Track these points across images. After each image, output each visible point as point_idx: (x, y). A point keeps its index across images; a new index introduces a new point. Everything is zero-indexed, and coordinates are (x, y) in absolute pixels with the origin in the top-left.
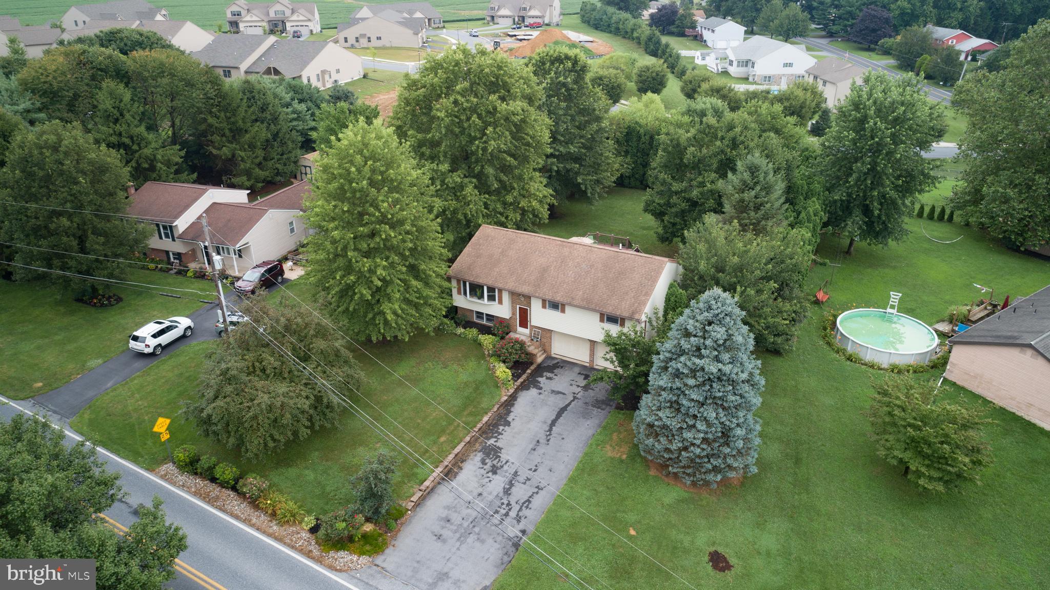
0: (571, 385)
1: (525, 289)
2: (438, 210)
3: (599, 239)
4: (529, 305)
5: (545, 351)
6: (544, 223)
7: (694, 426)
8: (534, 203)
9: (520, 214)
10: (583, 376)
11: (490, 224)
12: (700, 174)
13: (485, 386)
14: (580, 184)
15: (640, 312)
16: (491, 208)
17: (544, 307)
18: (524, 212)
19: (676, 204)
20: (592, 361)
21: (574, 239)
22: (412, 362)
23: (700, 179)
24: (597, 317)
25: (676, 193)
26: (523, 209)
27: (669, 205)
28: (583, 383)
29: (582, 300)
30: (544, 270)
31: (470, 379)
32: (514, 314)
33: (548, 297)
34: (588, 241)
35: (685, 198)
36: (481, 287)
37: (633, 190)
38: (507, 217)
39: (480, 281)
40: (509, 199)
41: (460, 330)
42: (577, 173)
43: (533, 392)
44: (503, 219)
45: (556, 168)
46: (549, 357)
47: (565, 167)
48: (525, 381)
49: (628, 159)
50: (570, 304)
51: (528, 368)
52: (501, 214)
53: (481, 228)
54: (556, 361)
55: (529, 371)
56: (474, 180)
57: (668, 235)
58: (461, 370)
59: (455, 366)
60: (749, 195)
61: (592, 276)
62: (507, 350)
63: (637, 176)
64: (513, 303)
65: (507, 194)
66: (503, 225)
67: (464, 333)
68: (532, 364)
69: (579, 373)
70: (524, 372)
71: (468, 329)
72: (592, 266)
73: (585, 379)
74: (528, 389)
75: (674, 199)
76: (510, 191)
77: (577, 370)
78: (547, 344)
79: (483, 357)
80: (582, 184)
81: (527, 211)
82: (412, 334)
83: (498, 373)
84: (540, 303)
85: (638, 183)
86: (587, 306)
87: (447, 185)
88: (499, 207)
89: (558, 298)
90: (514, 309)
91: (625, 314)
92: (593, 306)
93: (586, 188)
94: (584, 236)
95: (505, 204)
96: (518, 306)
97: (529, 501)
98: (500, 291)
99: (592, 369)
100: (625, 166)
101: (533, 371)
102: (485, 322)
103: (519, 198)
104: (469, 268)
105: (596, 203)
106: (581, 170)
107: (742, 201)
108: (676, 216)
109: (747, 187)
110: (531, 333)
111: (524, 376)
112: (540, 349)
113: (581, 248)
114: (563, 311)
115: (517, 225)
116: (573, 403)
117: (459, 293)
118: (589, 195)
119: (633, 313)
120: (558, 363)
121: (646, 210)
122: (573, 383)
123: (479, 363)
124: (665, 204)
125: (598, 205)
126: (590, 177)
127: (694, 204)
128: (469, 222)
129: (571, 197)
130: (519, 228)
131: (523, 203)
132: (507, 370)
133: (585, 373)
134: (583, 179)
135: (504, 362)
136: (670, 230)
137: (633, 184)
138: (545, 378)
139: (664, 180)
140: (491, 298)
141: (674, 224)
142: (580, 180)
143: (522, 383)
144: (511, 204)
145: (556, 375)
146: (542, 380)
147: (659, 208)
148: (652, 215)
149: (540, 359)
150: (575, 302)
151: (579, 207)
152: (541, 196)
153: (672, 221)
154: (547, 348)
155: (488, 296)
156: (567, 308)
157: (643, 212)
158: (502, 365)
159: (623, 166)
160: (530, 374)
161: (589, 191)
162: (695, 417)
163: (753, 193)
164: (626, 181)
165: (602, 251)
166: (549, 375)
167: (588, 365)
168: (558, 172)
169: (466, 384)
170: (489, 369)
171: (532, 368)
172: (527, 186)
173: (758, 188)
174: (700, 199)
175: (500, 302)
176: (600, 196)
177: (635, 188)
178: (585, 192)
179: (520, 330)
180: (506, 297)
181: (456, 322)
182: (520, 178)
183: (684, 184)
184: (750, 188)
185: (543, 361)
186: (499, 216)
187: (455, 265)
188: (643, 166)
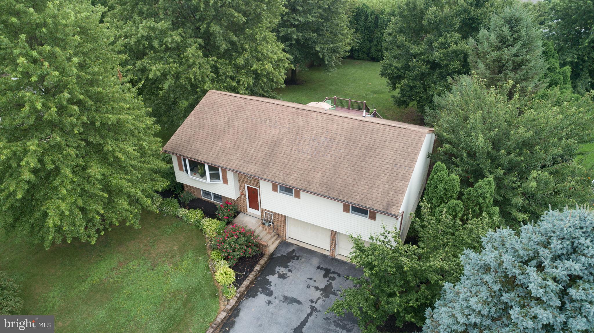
0: (309, 287)
1: (251, 169)
2: (155, 74)
3: (337, 104)
4: (258, 185)
5: (278, 235)
6: (281, 88)
8: (268, 66)
9: (254, 79)
10: (323, 272)
11: (219, 89)
12: (441, 35)
13: (198, 297)
14: (318, 52)
15: (398, 203)
16: (221, 72)
17: (275, 189)
18: (257, 75)
19: (415, 67)
20: (333, 249)
21: (313, 105)
22: (113, 262)
23: (441, 40)
24: (341, 206)
25: (415, 56)
26: (255, 72)
27: (407, 67)
28: (322, 283)
29: (321, 185)
30: (275, 144)
31: (182, 286)
32: (242, 193)
33: (279, 180)
34: (326, 106)
35: (424, 61)
36: (202, 165)
37: (361, 61)
38: (238, 82)
39: (200, 158)
40: (240, 61)
41: (183, 212)
42: (316, 42)
43: (261, 298)
44: (234, 84)
45: (295, 37)
46: (284, 244)
47: (304, 36)
48: (251, 282)
49: (358, 35)
50: (305, 191)
51: (257, 263)
52: (233, 79)
53: (208, 94)
54: (290, 249)
55: (257, 268)
56: (200, 41)
57: (406, 98)
58: (172, 272)
59: (166, 266)
60: (507, 53)
61: (333, 153)
62: (230, 244)
63: (364, 50)
64: (240, 182)
65: (238, 56)
66: (234, 90)
67: (186, 216)
68: (262, 255)
69: (318, 268)
70: (252, 270)
71: (192, 210)
72: (333, 139)
73: (325, 276)
74: (254, 295)
75: (414, 62)
76: (241, 54)
77: (315, 261)
78: (280, 228)
79: (202, 250)
80: (320, 52)
81: (261, 75)
82: (102, 233)
83: (218, 276)
84: (270, 186)
85: (365, 56)
87: (166, 46)
88: (230, 71)
89: (291, 183)
90: (242, 188)
91: (377, 207)
92: (335, 194)
93: (323, 55)
94: (321, 100)
95: (237, 68)
96: (246, 186)
98: (224, 171)
99: (333, 260)
100: (356, 40)
101: (262, 267)
102: (212, 200)
103: (251, 61)
104: (189, 142)
105: (333, 70)
106: (319, 39)
107: (499, 60)
108: (414, 79)
109: (505, 43)
110: (262, 216)
111: (251, 276)
112: (273, 234)
113: (319, 117)
114: (298, 196)
115: (251, 90)
116: (311, 318)
117: (181, 169)
118: (326, 62)
119: (389, 205)
120: (294, 251)
121: (383, 74)
122: (311, 283)
123: (197, 259)
124: (402, 67)
125: (334, 73)
126: (327, 46)
127: (434, 66)
128: (194, 86)
129: (311, 66)
130: (253, 94)
131: (256, 66)
132: (231, 270)
133: (324, 266)
134: (321, 48)
135: (226, 258)
136: (408, 94)
137: (361, 56)
138: (276, 275)
139: (402, 43)
140: (215, 176)
141: (412, 88)
142: (318, 48)
143: (247, 287)
144: (244, 67)
145: (290, 271)
146: (273, 278)
147: (397, 71)
148: (389, 78)
149: (272, 248)
150: (313, 188)
151: (318, 75)
152: (276, 57)
153: (411, 84)
154: (281, 233)
155: (211, 174)
156: (303, 194)
157: (379, 77)
158: (223, 262)
159: (353, 40)
160: (259, 271)
161: (326, 59)
163: (514, 50)
164: (356, 54)
165: (344, 119)
166: (282, 270)
167: (328, 253)
168: (298, 40)
169: (175, 295)
170: (208, 269)
171: (262, 262)
172: (259, 48)
173: (520, 43)
174: (442, 60)
175: (225, 181)
176: (337, 65)
177: (363, 59)
178: (323, 60)
179: (250, 210)
180: (230, 176)
181: (180, 202)
182: (253, 39)
183: (424, 46)
184: (509, 45)
185: (276, 250)
186: (229, 80)
187: (174, 138)
188: (369, 42)
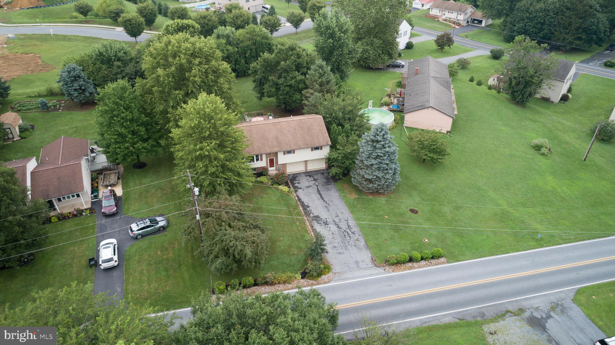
0: (309, 181)
1: (275, 150)
4: (276, 156)
7: (388, 173)
17: (284, 154)
20: (306, 169)
24: (310, 149)
29: (303, 145)
32: (267, 163)
33: (285, 150)
50: (297, 149)
54: (292, 176)
58: (269, 196)
64: (267, 158)
69: (306, 176)
77: (303, 175)
78: (284, 170)
83: (284, 190)
84: (282, 153)
86: (305, 147)
90: (267, 161)
92: (307, 146)
96: (269, 159)
97: (349, 226)
98: (261, 155)
99: (308, 172)
101: (291, 183)
110: (276, 168)
114: (294, 153)
116: (319, 187)
132: (285, 187)
135: (281, 184)
145: (299, 181)
146: (297, 185)
150: (299, 147)
154: (285, 172)
155: (256, 159)
156: (296, 151)
158: (280, 186)
162: (387, 169)
166: (296, 182)
167: (304, 171)
170: (277, 190)
175: (262, 160)
179: (270, 169)
180: (264, 157)
